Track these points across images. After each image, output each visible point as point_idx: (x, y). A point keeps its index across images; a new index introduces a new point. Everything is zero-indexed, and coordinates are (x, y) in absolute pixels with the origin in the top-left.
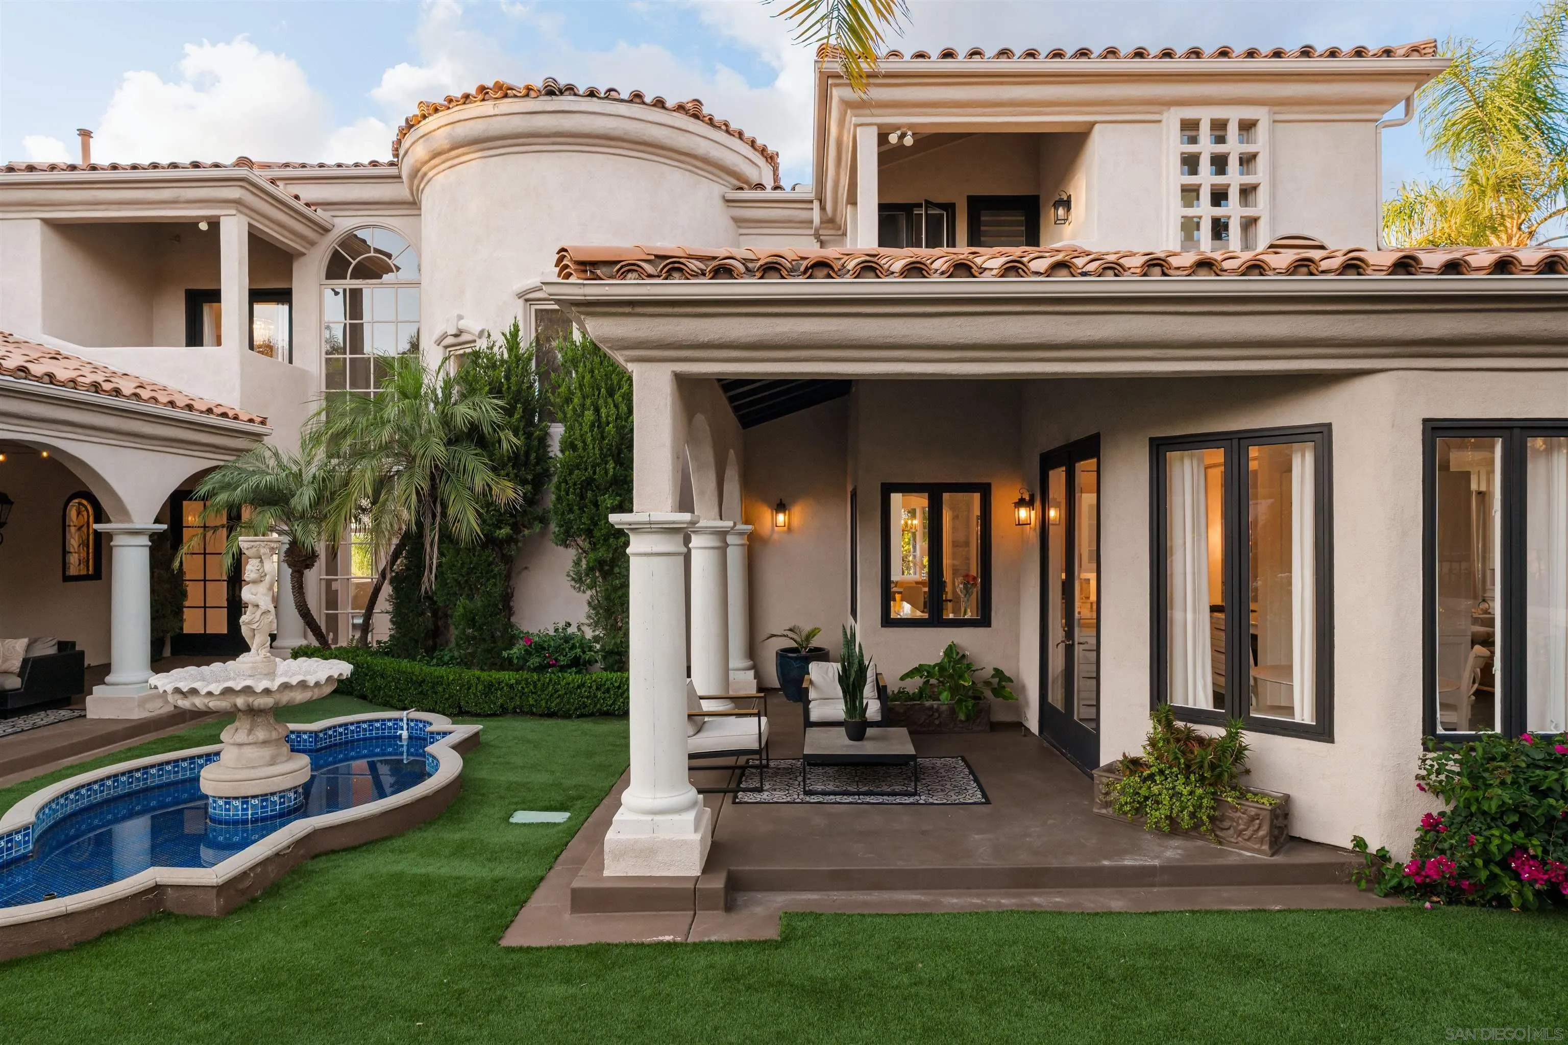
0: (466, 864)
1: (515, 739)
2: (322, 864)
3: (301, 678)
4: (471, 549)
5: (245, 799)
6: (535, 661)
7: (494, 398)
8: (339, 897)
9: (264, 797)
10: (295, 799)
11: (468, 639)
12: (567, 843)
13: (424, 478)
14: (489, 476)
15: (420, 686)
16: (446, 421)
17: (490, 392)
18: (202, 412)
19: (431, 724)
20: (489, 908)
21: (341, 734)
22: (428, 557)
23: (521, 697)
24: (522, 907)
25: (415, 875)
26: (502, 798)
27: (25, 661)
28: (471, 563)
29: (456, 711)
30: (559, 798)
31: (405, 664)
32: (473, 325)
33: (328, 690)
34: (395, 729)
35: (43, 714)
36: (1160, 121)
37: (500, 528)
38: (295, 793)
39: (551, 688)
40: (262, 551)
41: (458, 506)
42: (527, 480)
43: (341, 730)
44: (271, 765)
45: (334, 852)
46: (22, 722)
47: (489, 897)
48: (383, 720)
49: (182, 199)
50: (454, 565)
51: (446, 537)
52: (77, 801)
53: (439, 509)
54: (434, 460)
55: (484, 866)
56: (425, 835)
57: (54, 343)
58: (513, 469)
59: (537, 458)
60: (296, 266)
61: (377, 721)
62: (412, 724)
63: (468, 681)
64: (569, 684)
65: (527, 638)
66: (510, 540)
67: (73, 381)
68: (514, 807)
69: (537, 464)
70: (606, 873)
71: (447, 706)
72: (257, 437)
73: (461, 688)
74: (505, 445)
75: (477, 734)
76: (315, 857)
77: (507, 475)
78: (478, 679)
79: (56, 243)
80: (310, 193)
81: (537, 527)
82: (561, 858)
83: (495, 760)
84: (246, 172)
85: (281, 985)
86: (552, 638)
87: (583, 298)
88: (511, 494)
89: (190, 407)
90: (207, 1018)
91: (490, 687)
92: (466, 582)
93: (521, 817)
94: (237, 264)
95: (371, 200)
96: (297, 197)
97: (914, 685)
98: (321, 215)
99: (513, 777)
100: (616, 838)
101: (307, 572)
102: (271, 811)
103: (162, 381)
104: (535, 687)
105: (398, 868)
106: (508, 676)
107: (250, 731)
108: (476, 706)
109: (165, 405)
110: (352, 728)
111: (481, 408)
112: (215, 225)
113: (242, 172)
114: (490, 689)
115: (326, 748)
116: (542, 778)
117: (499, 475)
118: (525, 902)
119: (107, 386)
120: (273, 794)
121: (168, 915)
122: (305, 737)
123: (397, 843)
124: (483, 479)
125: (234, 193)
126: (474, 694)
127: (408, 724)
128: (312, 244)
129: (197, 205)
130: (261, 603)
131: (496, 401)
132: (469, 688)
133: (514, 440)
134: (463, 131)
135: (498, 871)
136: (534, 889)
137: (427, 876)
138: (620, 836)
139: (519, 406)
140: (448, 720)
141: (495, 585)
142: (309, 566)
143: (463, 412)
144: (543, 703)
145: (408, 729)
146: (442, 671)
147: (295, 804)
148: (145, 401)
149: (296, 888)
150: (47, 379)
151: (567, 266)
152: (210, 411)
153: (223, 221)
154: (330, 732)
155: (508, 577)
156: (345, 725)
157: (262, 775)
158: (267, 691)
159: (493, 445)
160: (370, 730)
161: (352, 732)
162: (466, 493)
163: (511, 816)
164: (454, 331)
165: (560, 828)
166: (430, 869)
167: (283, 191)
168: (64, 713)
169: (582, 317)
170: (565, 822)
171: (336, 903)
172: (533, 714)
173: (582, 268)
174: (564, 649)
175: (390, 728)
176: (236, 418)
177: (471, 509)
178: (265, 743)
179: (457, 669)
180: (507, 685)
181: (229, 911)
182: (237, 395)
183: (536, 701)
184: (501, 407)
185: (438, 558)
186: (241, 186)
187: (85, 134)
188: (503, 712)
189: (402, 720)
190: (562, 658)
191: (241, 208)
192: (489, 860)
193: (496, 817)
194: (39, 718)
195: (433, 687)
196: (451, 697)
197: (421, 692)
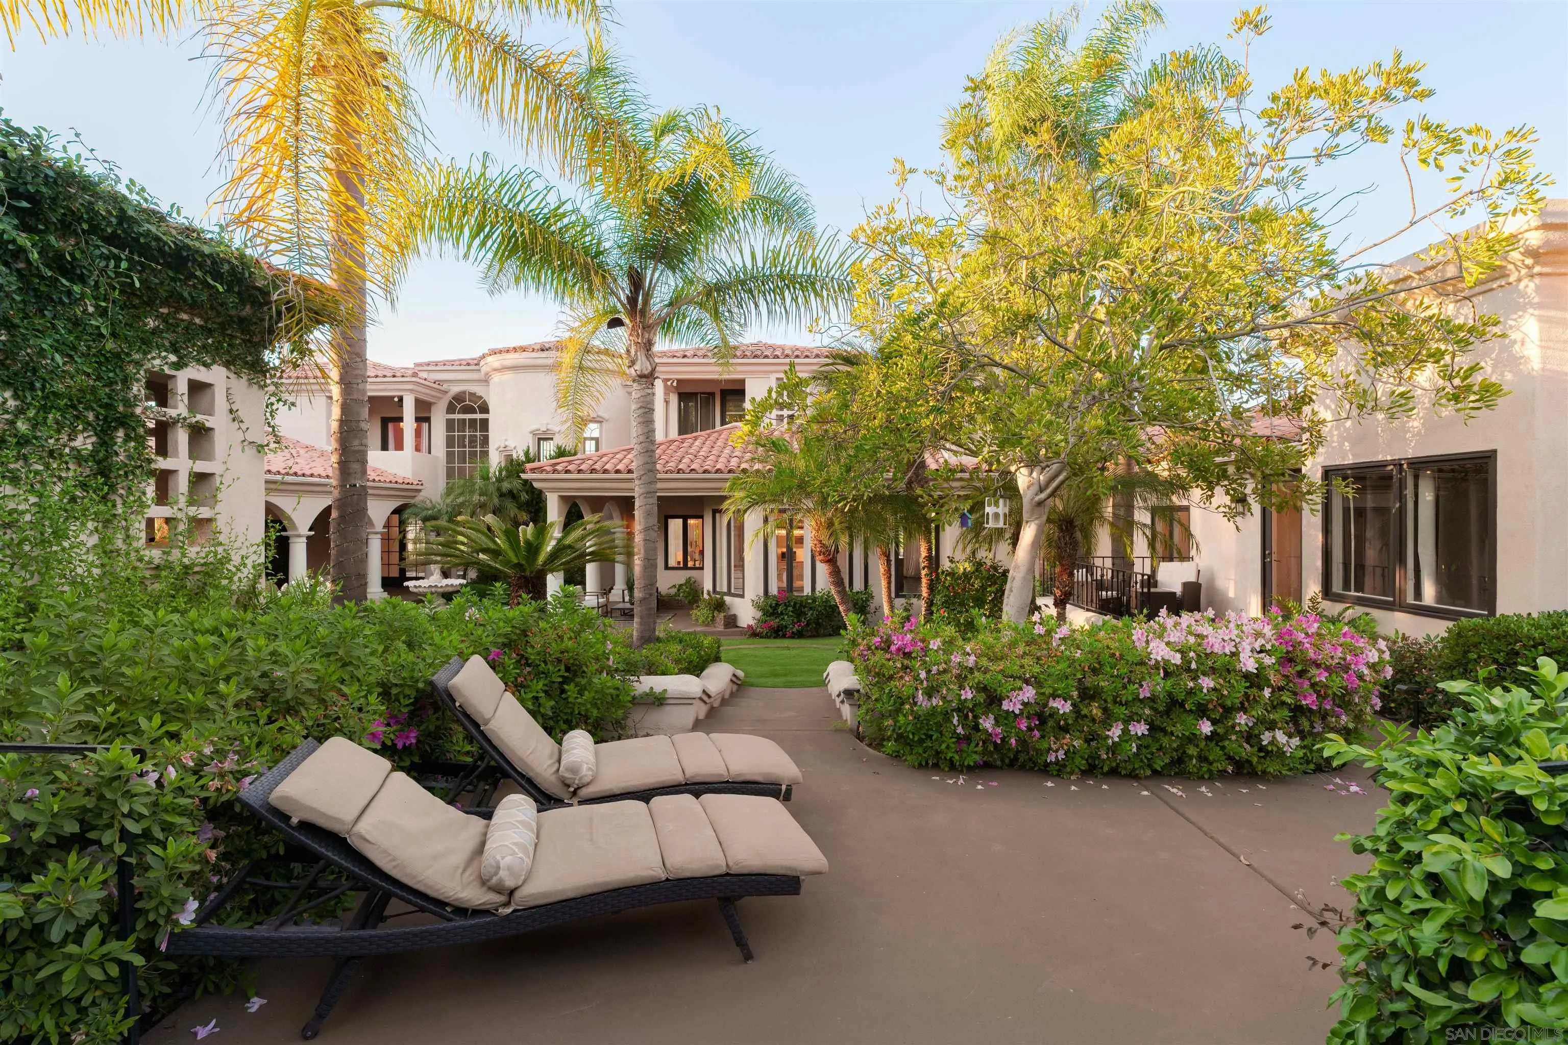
16: (499, 489)
32: (511, 444)
36: (769, 378)
49: (387, 389)
60: (433, 408)
72: (420, 490)
80: (436, 376)
89: (397, 482)
94: (411, 416)
95: (467, 379)
96: (435, 383)
97: (673, 591)
113: (414, 379)
129: (394, 391)
134: (508, 363)
143: (506, 486)
152: (403, 483)
153: (405, 397)
164: (503, 446)
176: (412, 483)
182: (410, 472)
186: (413, 384)
191: (413, 392)
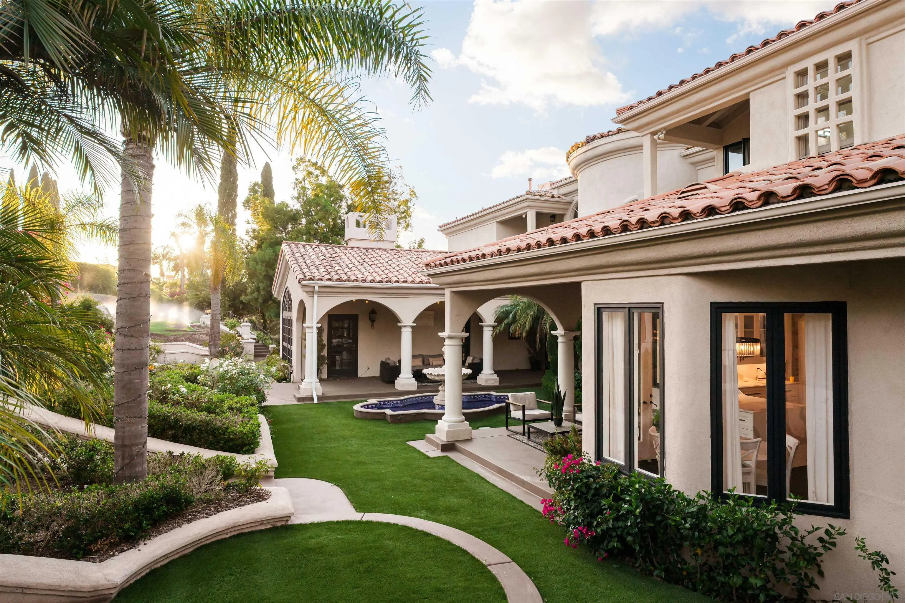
36: (785, 78)
49: (518, 209)
76: (425, 420)
79: (501, 227)
84: (525, 197)
98: (565, 199)
125: (526, 204)
128: (567, 209)
129: (522, 209)
153: (529, 213)
181: (393, 423)
186: (529, 201)
191: (532, 208)
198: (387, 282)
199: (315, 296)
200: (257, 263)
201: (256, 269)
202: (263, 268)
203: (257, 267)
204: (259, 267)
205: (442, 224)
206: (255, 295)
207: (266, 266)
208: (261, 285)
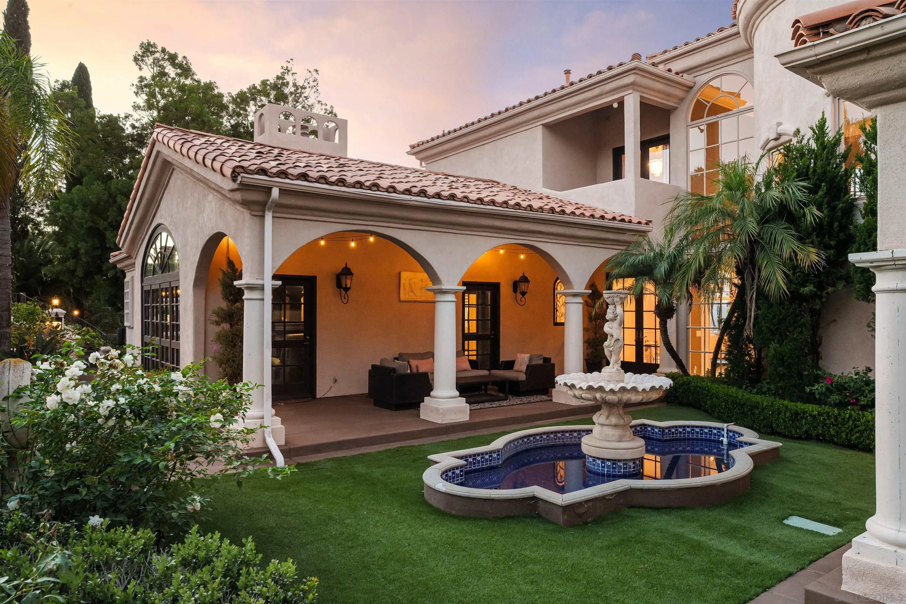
0: (732, 543)
1: (812, 460)
2: (633, 513)
3: (634, 385)
4: (781, 303)
5: (603, 460)
6: (835, 398)
7: (799, 181)
8: (635, 537)
9: (614, 461)
10: (634, 467)
11: (781, 376)
12: (827, 553)
13: (742, 250)
14: (795, 244)
15: (742, 408)
17: (798, 176)
18: (610, 220)
19: (742, 435)
20: (737, 581)
21: (680, 433)
22: (748, 310)
23: (823, 427)
24: (765, 591)
25: (691, 539)
26: (783, 502)
27: (528, 366)
28: (781, 314)
29: (769, 430)
30: (835, 515)
31: (733, 390)
32: (789, 128)
33: (655, 396)
34: (718, 436)
35: (535, 396)
37: (805, 286)
38: (634, 463)
39: (851, 423)
40: (616, 299)
41: (770, 269)
42: (830, 245)
43: (681, 430)
44: (619, 441)
45: (643, 507)
46: (525, 399)
47: (739, 573)
48: (710, 428)
49: (604, 92)
50: (767, 316)
51: (762, 295)
52: (528, 443)
53: (757, 274)
54: (749, 234)
55: (746, 549)
56: (711, 513)
57: (547, 192)
58: (817, 237)
59: (840, 226)
60: (672, 118)
61: (706, 427)
62: (731, 434)
63: (779, 409)
64: (869, 422)
65: (830, 378)
66: (813, 296)
67: (541, 208)
68: (791, 512)
69: (840, 231)
70: (844, 588)
71: (762, 425)
72: (643, 233)
73: (772, 413)
74: (809, 218)
75: (776, 449)
76: (631, 507)
77: (812, 243)
78: (787, 407)
79: (549, 136)
80: (677, 66)
81: (840, 285)
82: (818, 562)
83: (788, 472)
84: (636, 63)
85: (577, 581)
86: (855, 381)
87: (815, 58)
88: (814, 258)
89: (602, 217)
90: (532, 583)
91: (796, 416)
92: (777, 329)
93: (795, 521)
94: (633, 124)
95: (720, 56)
96: (670, 70)
98: (687, 78)
99: (798, 488)
100: (855, 558)
101: (668, 320)
102: (618, 472)
103: (594, 205)
104: (836, 420)
105: (681, 531)
106: (812, 408)
107: (608, 417)
108: (785, 428)
109: (589, 217)
110: (689, 430)
111: (788, 191)
112: (621, 103)
113: (635, 64)
114: (796, 417)
115: (670, 440)
116: (827, 495)
117: (804, 244)
118: (769, 588)
119: (558, 210)
120: (620, 461)
121: (539, 516)
122: (657, 430)
123: (688, 513)
124: (790, 247)
126: (783, 419)
127: (727, 434)
128: (682, 100)
129: (613, 93)
130: (614, 334)
131: (801, 183)
132: (779, 414)
133: (817, 213)
135: (756, 557)
136: (780, 581)
137: (699, 543)
138: (859, 557)
139: (823, 184)
140: (756, 434)
141: (801, 332)
142: (671, 317)
144: (844, 435)
145: (727, 437)
146: (758, 398)
147: (634, 471)
148: (578, 216)
149: (612, 523)
150: (529, 208)
151: (802, 35)
152: (614, 219)
153: (626, 99)
154: (673, 430)
155: (815, 327)
156: (684, 427)
157: (612, 446)
158: (612, 391)
159: (800, 219)
160: (701, 434)
161: (688, 432)
162: (776, 260)
163: (786, 518)
164: (774, 136)
165: (827, 539)
166: (703, 539)
167: (661, 69)
168: (544, 397)
169: (819, 77)
170: (834, 536)
171: (631, 541)
172: (835, 443)
173: (815, 32)
174: (864, 391)
175: (715, 434)
176: (630, 222)
177: (780, 271)
178: (615, 426)
179: (771, 399)
180: (811, 415)
181: (571, 525)
182: (633, 208)
183: (837, 432)
184: (804, 187)
185: (755, 311)
186: (634, 73)
187: (568, 72)
188: (807, 437)
189: (723, 430)
190: (862, 398)
191: (635, 88)
192: (753, 546)
193: (772, 515)
194: (532, 399)
195: (751, 410)
196: (764, 419)
197: (743, 413)
198: (418, 194)
199: (269, 217)
200: (75, 208)
201: (72, 217)
202: (87, 215)
203: (76, 213)
204: (79, 213)
205: (415, 142)
206: (70, 263)
207: (92, 212)
208: (83, 247)
